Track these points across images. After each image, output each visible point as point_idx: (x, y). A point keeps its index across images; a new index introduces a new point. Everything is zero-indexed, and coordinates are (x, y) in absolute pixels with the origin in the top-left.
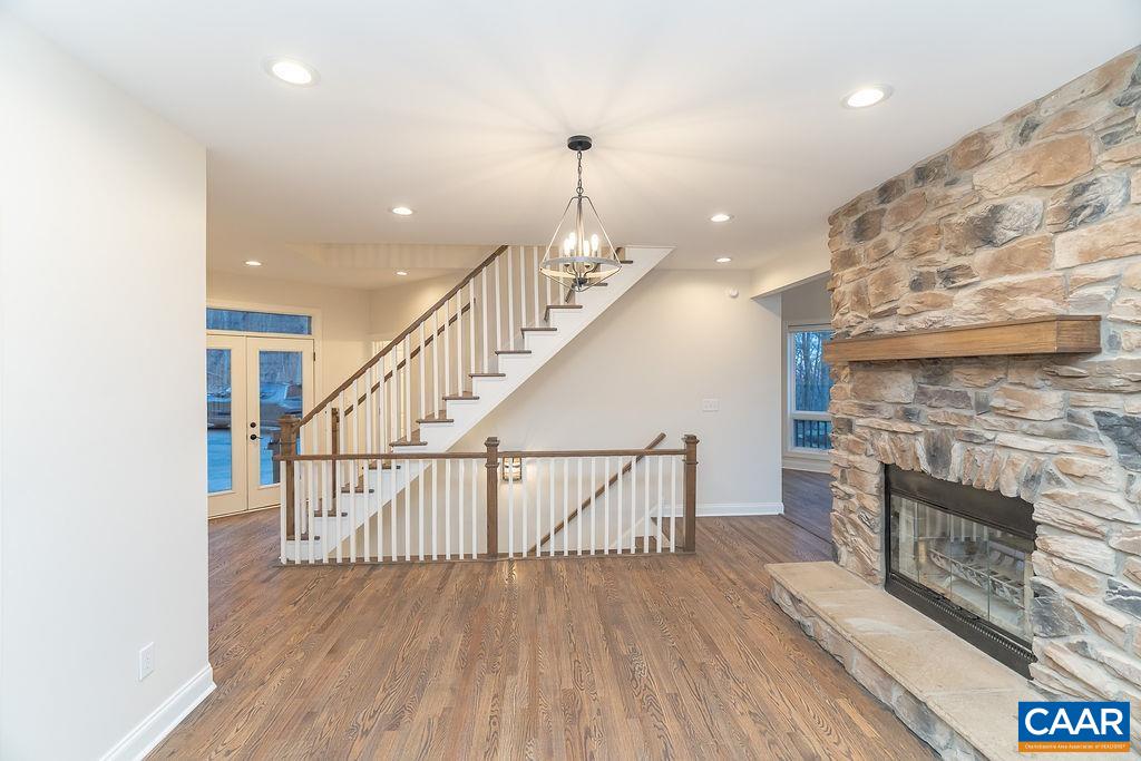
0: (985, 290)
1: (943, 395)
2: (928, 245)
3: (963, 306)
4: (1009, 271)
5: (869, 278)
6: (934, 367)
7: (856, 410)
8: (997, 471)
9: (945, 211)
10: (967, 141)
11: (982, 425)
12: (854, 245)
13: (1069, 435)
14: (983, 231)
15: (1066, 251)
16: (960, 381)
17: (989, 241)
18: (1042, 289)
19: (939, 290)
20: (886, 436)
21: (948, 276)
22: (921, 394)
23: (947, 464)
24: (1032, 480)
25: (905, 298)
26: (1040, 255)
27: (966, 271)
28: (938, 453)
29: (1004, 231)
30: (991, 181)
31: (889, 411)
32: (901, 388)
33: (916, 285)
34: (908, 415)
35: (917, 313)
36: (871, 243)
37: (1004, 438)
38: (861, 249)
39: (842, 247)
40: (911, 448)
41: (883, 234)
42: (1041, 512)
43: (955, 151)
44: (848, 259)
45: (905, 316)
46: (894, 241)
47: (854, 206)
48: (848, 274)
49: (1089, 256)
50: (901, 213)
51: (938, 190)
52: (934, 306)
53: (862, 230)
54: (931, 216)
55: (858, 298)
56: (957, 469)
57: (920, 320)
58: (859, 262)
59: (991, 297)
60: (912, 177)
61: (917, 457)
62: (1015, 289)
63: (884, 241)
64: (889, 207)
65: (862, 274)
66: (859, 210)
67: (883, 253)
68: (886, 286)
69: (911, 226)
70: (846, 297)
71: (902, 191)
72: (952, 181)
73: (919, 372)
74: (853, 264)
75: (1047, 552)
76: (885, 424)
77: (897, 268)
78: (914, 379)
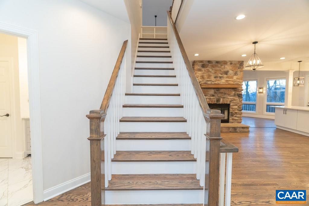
0: (226, 80)
1: (220, 93)
2: (218, 72)
3: (223, 82)
4: (228, 78)
5: (205, 74)
6: (218, 89)
8: (227, 101)
9: (220, 69)
10: (224, 61)
11: (225, 96)
12: (201, 68)
13: (234, 96)
14: (226, 73)
15: (235, 78)
16: (222, 91)
17: (226, 74)
18: (232, 81)
19: (219, 78)
20: (208, 99)
21: (220, 77)
22: (215, 93)
24: (231, 101)
25: (213, 78)
26: (232, 77)
27: (223, 77)
28: (218, 100)
29: (229, 74)
30: (228, 67)
31: (209, 95)
32: (212, 92)
33: (215, 77)
34: (213, 96)
35: (216, 81)
36: (205, 69)
37: (228, 97)
38: (203, 69)
39: (199, 68)
40: (214, 100)
41: (208, 68)
42: (231, 104)
43: (222, 61)
44: (200, 70)
45: (213, 81)
46: (211, 70)
47: (201, 62)
48: (200, 72)
49: (237, 79)
50: (213, 66)
51: (219, 65)
52: (218, 81)
53: (203, 66)
54: (218, 69)
55: (202, 77)
56: (221, 102)
57: (216, 82)
58: (202, 71)
59: (227, 81)
60: (215, 62)
61: (215, 101)
62: (229, 80)
63: (209, 69)
64: (210, 64)
65: (203, 73)
66: (203, 63)
67: (209, 71)
68: (209, 76)
69: (215, 69)
70: (199, 77)
71: (212, 63)
72: (222, 65)
73: (215, 90)
74: (201, 71)
75: (232, 108)
76: (209, 97)
77: (211, 74)
78: (214, 91)
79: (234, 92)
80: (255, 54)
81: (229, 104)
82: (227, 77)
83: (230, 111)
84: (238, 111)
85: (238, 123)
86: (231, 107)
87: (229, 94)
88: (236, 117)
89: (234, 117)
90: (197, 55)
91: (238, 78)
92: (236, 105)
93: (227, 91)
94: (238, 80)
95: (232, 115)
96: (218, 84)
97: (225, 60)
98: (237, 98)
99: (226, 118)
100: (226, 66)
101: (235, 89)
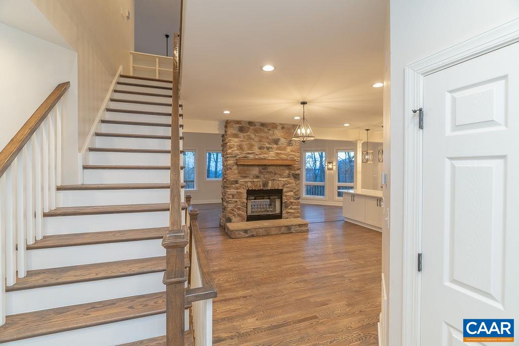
1: (267, 172)
2: (264, 140)
3: (271, 155)
4: (280, 150)
5: (244, 143)
6: (265, 166)
7: (239, 178)
8: (278, 185)
9: (268, 135)
10: (274, 124)
11: (276, 177)
12: (238, 133)
13: (289, 177)
14: (276, 142)
15: (289, 149)
16: (270, 169)
17: (277, 144)
18: (285, 154)
19: (265, 150)
20: (250, 183)
21: (268, 148)
22: (260, 172)
23: (267, 186)
24: (283, 185)
25: (256, 150)
26: (285, 149)
27: (271, 148)
28: (265, 184)
29: (279, 143)
30: (278, 134)
31: (251, 177)
32: (255, 171)
33: (260, 148)
34: (257, 177)
35: (261, 154)
36: (245, 134)
37: (280, 179)
38: (241, 135)
39: (234, 132)
40: (258, 184)
41: (249, 133)
42: (285, 190)
43: (270, 124)
44: (236, 136)
45: (257, 155)
46: (253, 136)
47: (238, 122)
48: (236, 140)
49: (292, 151)
50: (256, 131)
51: (266, 130)
52: (265, 154)
53: (241, 130)
54: (263, 135)
55: (240, 147)
56: (270, 186)
57: (262, 156)
58: (240, 138)
59: (277, 154)
60: (260, 124)
61: (260, 186)
62: (281, 153)
63: (250, 135)
64: (251, 128)
65: (242, 141)
66: (241, 124)
67: (250, 138)
68: (251, 146)
69: (259, 135)
70: (235, 146)
71: (255, 125)
72: (270, 130)
73: (260, 167)
74: (238, 138)
75: (286, 196)
76: (251, 180)
77: (254, 143)
78: (259, 169)
79: (288, 172)
80: (304, 119)
81: (282, 190)
82: (278, 149)
83: (283, 201)
84: (295, 200)
85: (294, 218)
86: (284, 194)
87: (281, 175)
88: (291, 208)
89: (290, 209)
90: (227, 112)
91: (294, 149)
92: (292, 191)
93: (278, 170)
94: (293, 153)
95: (286, 207)
96: (265, 159)
97: (274, 122)
98: (292, 180)
99: (278, 211)
100: (276, 132)
101: (289, 167)
